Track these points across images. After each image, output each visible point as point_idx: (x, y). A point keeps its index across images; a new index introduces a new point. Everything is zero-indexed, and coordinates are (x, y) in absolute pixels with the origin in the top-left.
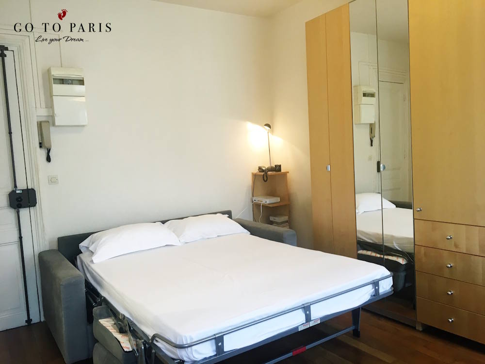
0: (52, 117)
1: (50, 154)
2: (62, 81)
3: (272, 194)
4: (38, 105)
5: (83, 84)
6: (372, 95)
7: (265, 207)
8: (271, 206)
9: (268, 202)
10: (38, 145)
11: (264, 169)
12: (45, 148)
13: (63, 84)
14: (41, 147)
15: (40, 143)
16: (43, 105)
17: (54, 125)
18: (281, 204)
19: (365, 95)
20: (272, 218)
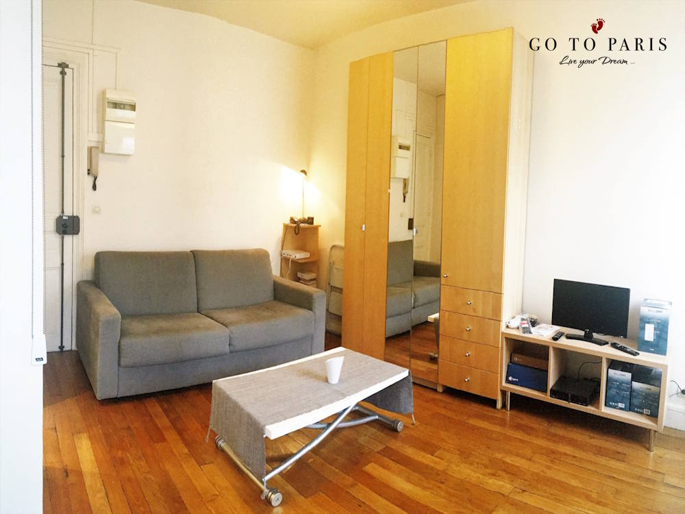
0: (102, 142)
1: (96, 183)
2: (116, 105)
3: (302, 248)
4: (90, 130)
5: (134, 110)
6: (407, 148)
7: (295, 262)
8: (300, 261)
9: (297, 257)
10: (86, 172)
11: (296, 220)
12: (93, 175)
13: (116, 108)
14: (89, 174)
15: (89, 170)
16: (95, 130)
17: (103, 152)
18: (311, 260)
19: (400, 147)
20: (299, 275)
